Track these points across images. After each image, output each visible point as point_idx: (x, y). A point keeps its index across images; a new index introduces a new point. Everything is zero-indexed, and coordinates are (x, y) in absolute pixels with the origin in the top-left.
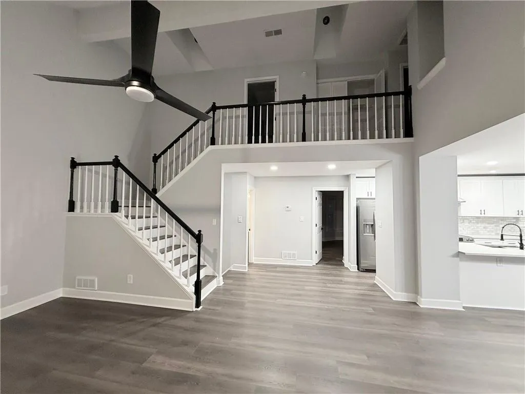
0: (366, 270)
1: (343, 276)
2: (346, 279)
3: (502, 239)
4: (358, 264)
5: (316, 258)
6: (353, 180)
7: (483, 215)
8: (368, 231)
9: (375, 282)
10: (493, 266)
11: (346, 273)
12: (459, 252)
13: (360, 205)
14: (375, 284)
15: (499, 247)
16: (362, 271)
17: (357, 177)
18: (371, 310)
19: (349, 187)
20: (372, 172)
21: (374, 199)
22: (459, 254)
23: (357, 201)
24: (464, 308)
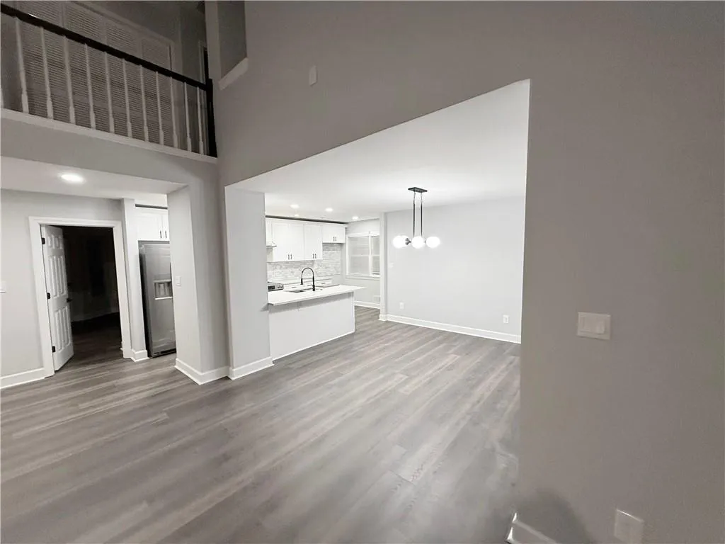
0: (162, 352)
1: (125, 375)
2: (130, 379)
3: (302, 283)
4: (148, 347)
6: (129, 210)
7: (290, 260)
8: (162, 293)
9: (176, 367)
10: (294, 312)
11: (128, 368)
12: (268, 304)
13: (144, 252)
14: (176, 372)
15: (301, 291)
16: (156, 357)
17: (137, 206)
18: (164, 416)
19: (122, 219)
20: (162, 199)
21: (168, 242)
22: (269, 307)
23: (140, 246)
24: (273, 362)
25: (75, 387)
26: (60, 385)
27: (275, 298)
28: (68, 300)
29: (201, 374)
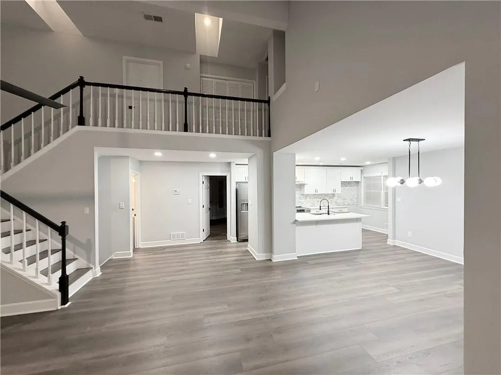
0: (243, 240)
1: (227, 248)
2: (229, 250)
3: (320, 209)
4: (237, 236)
5: (203, 236)
6: (233, 166)
7: (316, 193)
8: (244, 209)
9: (248, 248)
10: (313, 227)
11: (229, 245)
12: (296, 220)
13: (238, 187)
14: (248, 250)
15: (320, 214)
16: (240, 242)
17: (236, 164)
19: (230, 171)
20: (246, 161)
21: (247, 182)
22: (296, 222)
23: (236, 184)
24: (298, 257)
25: (210, 249)
26: (205, 247)
27: (300, 217)
28: (210, 209)
29: (258, 254)
